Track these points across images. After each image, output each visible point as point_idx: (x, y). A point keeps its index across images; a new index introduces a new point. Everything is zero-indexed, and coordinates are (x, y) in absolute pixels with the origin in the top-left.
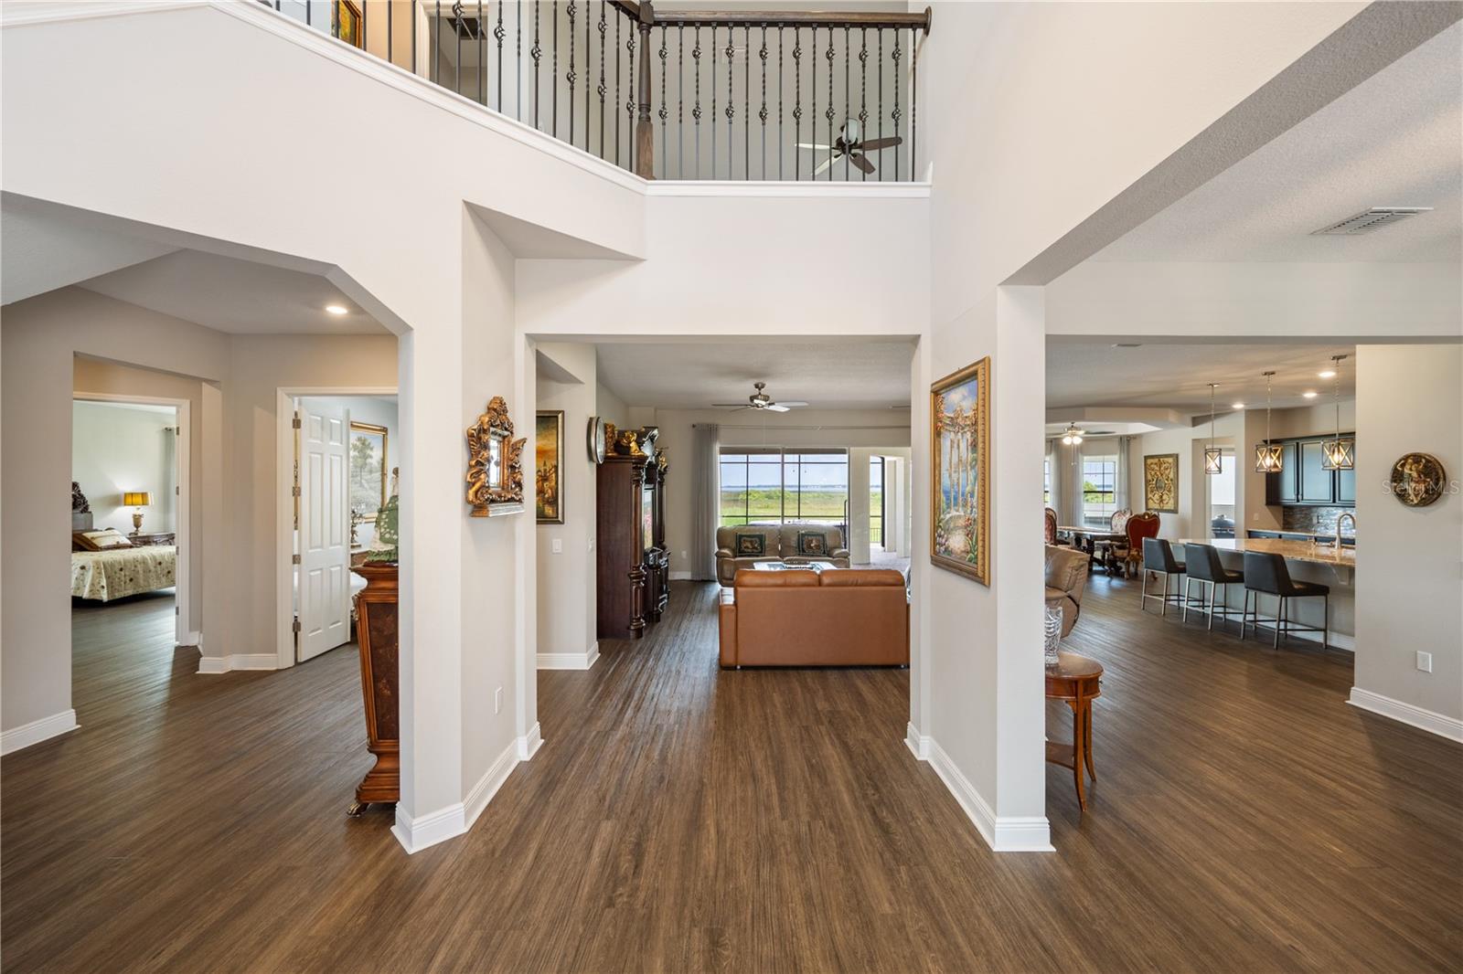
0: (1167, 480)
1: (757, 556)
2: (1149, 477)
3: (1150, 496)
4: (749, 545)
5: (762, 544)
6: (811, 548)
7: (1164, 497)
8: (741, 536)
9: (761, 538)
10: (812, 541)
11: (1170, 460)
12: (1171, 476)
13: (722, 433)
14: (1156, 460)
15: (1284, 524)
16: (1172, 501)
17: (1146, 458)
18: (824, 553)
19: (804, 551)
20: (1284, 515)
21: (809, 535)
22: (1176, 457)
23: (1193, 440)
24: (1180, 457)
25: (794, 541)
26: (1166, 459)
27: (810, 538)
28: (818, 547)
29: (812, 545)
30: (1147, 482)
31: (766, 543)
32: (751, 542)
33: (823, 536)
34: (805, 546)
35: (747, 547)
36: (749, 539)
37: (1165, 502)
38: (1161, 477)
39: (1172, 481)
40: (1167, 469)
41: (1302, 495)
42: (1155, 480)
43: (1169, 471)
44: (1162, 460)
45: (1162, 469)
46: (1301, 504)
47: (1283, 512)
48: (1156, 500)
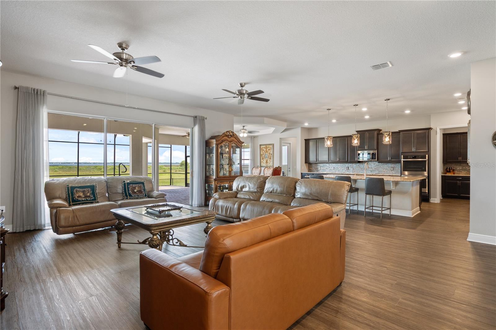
0: (269, 154)
1: (92, 203)
2: (262, 153)
3: (262, 161)
4: (81, 194)
5: (93, 193)
6: (135, 193)
7: (268, 161)
8: (73, 188)
9: (93, 188)
10: (135, 188)
11: (271, 146)
12: (271, 153)
13: (49, 98)
14: (265, 146)
15: (309, 170)
16: (271, 163)
17: (260, 145)
18: (146, 196)
19: (130, 195)
20: (309, 167)
21: (133, 183)
22: (273, 145)
23: (280, 138)
24: (275, 145)
25: (120, 189)
26: (269, 146)
27: (134, 186)
28: (140, 192)
29: (135, 191)
30: (261, 155)
31: (97, 191)
32: (84, 192)
33: (143, 183)
34: (130, 192)
35: (79, 197)
36: (81, 190)
37: (268, 163)
38: (267, 153)
39: (271, 154)
40: (269, 150)
41: (318, 159)
42: (264, 154)
43: (270, 150)
44: (267, 146)
45: (267, 150)
46: (317, 162)
47: (309, 166)
48: (264, 163)
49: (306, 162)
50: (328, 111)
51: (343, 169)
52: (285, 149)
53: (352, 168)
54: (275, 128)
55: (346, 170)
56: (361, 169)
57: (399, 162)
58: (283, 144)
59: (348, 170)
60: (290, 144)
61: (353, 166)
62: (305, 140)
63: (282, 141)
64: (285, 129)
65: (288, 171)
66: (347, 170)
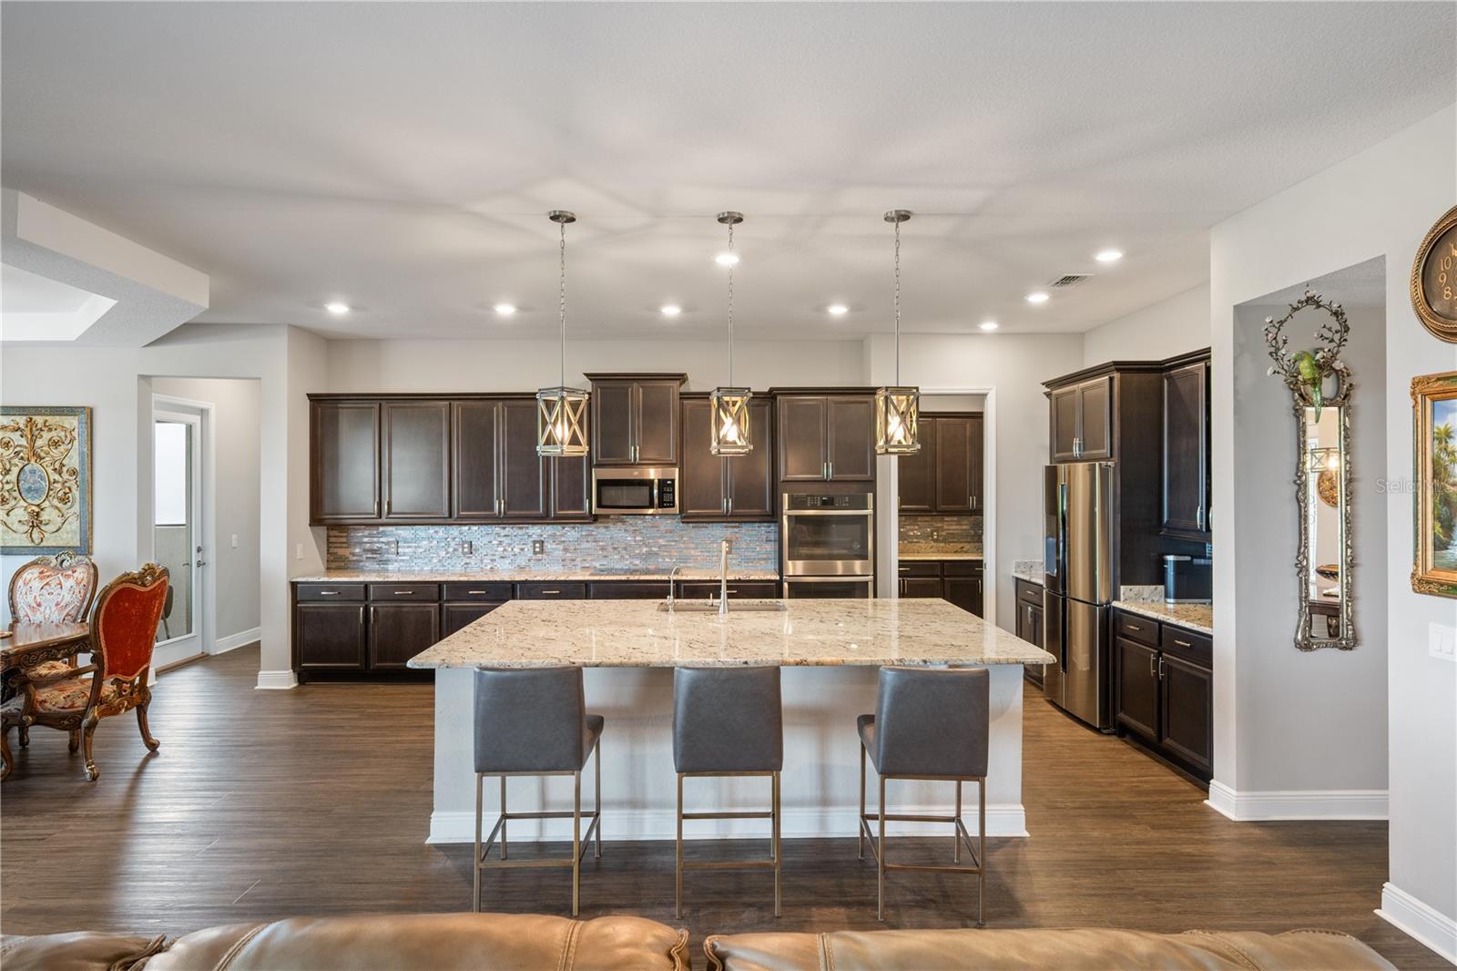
0: (57, 471)
7: (44, 516)
11: (71, 422)
12: (73, 461)
14: (22, 420)
15: (328, 561)
16: (73, 525)
20: (330, 543)
22: (89, 414)
23: (141, 378)
24: (98, 415)
26: (52, 420)
38: (34, 465)
39: (74, 472)
40: (55, 444)
41: (389, 504)
42: (15, 470)
43: (62, 448)
44: (39, 420)
45: (39, 443)
46: (384, 520)
47: (328, 536)
48: (16, 526)
49: (316, 520)
50: (557, 225)
51: (516, 550)
52: (169, 440)
53: (561, 547)
54: (114, 302)
55: (530, 554)
56: (603, 549)
57: (773, 517)
58: (156, 414)
59: (539, 556)
60: (203, 413)
61: (562, 536)
62: (316, 400)
63: (155, 397)
64: (185, 325)
65: (189, 564)
66: (535, 553)
